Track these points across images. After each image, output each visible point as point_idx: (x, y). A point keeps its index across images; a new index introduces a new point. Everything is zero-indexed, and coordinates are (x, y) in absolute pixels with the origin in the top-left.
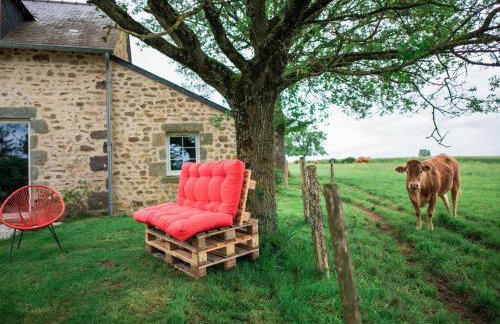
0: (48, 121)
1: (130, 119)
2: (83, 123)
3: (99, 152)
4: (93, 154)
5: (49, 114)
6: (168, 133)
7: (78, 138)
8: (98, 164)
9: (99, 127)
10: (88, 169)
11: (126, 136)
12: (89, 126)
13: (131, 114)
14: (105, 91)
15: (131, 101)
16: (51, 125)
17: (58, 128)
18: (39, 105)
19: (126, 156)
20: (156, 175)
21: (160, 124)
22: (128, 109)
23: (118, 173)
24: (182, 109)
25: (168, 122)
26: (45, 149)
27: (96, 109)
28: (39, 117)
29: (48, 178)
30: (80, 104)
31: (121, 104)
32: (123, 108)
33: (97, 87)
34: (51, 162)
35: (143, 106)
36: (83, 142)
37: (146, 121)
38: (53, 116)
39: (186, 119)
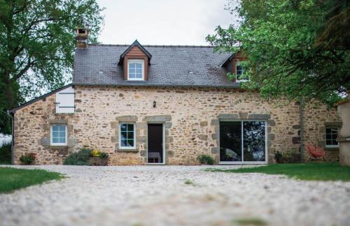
0: (275, 120)
1: (310, 119)
2: (289, 121)
3: (296, 135)
4: (293, 136)
5: (275, 117)
6: (327, 126)
7: (288, 128)
8: (295, 140)
9: (296, 123)
10: (291, 143)
11: (307, 128)
12: (292, 123)
13: (310, 117)
14: (299, 107)
15: (310, 111)
16: (277, 122)
17: (279, 124)
18: (271, 113)
19: (308, 137)
20: (321, 147)
21: (323, 122)
22: (309, 115)
23: (304, 145)
24: (334, 115)
25: (327, 121)
26: (274, 133)
27: (295, 115)
28: (272, 118)
29: (275, 146)
30: (288, 113)
31: (306, 112)
32: (306, 114)
33: (296, 104)
34: (276, 139)
35: (315, 113)
36: (289, 130)
37: (317, 120)
38: (277, 118)
39: (335, 120)
